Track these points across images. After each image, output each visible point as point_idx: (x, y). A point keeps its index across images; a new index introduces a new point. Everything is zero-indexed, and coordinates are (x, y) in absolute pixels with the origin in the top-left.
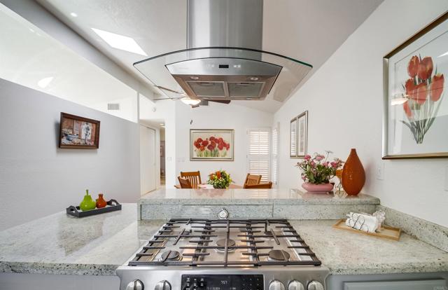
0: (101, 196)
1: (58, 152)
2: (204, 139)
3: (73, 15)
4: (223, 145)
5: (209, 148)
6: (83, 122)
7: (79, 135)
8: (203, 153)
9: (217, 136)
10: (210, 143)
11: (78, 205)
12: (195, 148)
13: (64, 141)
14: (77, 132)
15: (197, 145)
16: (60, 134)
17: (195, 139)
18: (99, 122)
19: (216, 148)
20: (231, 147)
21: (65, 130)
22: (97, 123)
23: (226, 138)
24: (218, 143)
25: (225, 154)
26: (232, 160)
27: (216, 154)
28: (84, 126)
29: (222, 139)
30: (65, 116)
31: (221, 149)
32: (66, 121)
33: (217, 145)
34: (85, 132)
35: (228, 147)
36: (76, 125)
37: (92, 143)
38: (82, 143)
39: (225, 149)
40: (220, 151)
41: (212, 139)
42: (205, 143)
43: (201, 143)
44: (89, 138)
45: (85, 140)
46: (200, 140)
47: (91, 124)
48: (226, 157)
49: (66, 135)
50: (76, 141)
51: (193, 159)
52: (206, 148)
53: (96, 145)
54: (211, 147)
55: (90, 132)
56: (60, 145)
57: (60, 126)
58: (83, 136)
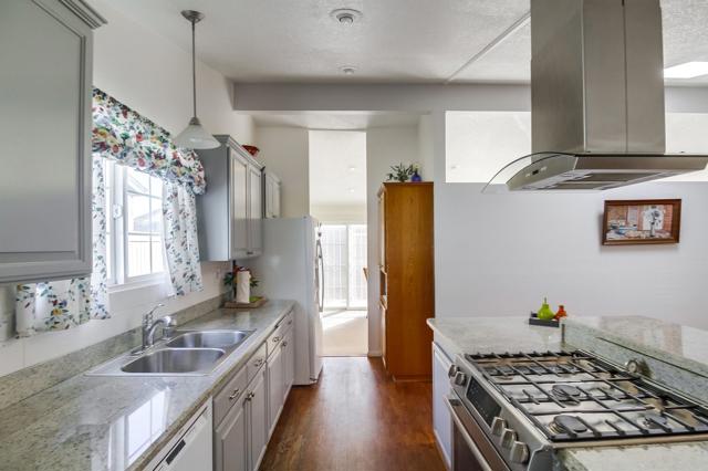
0: (562, 308)
1: (601, 250)
6: (645, 207)
7: (638, 226)
11: (537, 312)
13: (611, 235)
14: (634, 222)
16: (605, 228)
18: (680, 200)
21: (611, 222)
22: (676, 203)
28: (648, 211)
30: (612, 204)
32: (613, 211)
34: (650, 221)
36: (632, 212)
37: (666, 235)
38: (644, 236)
44: (659, 227)
45: (651, 231)
47: (662, 206)
49: (614, 228)
50: (633, 234)
53: (675, 236)
55: (661, 218)
56: (604, 241)
57: (604, 219)
58: (646, 226)
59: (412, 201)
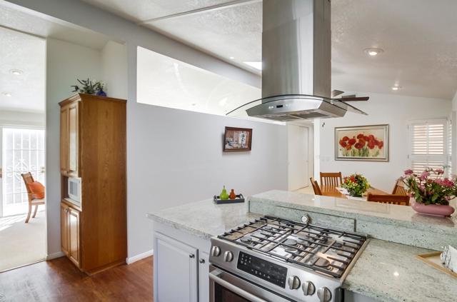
0: (233, 190)
1: (223, 155)
2: (351, 137)
3: (232, 58)
4: (374, 142)
5: (356, 146)
7: (237, 141)
8: (350, 152)
9: (367, 134)
10: (357, 141)
11: (219, 195)
12: (340, 147)
13: (227, 146)
14: (236, 139)
15: (343, 144)
16: (225, 142)
17: (341, 137)
18: (251, 130)
19: (366, 146)
20: (385, 144)
21: (228, 139)
22: (250, 131)
23: (378, 135)
24: (368, 141)
25: (378, 153)
26: (387, 159)
27: (365, 153)
28: (241, 134)
29: (373, 136)
30: (228, 129)
31: (372, 147)
32: (229, 132)
33: (367, 143)
34: (241, 139)
35: (381, 145)
36: (235, 134)
37: (247, 147)
38: (239, 147)
39: (376, 148)
40: (370, 151)
41: (360, 136)
42: (352, 142)
43: (347, 142)
44: (244, 142)
45: (241, 144)
46: (346, 138)
47: (245, 132)
48: (378, 157)
49: (228, 142)
50: (235, 146)
51: (337, 158)
52: (353, 147)
53: (250, 148)
54: (359, 146)
55: (245, 138)
56: (224, 150)
57: (224, 137)
58: (240, 142)
59: (107, 113)
